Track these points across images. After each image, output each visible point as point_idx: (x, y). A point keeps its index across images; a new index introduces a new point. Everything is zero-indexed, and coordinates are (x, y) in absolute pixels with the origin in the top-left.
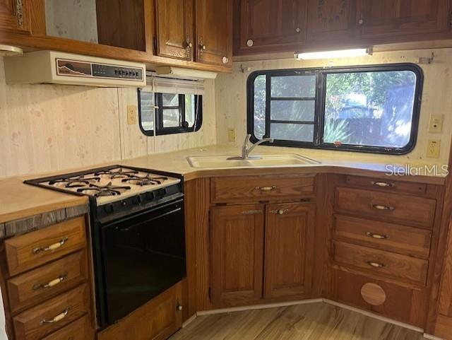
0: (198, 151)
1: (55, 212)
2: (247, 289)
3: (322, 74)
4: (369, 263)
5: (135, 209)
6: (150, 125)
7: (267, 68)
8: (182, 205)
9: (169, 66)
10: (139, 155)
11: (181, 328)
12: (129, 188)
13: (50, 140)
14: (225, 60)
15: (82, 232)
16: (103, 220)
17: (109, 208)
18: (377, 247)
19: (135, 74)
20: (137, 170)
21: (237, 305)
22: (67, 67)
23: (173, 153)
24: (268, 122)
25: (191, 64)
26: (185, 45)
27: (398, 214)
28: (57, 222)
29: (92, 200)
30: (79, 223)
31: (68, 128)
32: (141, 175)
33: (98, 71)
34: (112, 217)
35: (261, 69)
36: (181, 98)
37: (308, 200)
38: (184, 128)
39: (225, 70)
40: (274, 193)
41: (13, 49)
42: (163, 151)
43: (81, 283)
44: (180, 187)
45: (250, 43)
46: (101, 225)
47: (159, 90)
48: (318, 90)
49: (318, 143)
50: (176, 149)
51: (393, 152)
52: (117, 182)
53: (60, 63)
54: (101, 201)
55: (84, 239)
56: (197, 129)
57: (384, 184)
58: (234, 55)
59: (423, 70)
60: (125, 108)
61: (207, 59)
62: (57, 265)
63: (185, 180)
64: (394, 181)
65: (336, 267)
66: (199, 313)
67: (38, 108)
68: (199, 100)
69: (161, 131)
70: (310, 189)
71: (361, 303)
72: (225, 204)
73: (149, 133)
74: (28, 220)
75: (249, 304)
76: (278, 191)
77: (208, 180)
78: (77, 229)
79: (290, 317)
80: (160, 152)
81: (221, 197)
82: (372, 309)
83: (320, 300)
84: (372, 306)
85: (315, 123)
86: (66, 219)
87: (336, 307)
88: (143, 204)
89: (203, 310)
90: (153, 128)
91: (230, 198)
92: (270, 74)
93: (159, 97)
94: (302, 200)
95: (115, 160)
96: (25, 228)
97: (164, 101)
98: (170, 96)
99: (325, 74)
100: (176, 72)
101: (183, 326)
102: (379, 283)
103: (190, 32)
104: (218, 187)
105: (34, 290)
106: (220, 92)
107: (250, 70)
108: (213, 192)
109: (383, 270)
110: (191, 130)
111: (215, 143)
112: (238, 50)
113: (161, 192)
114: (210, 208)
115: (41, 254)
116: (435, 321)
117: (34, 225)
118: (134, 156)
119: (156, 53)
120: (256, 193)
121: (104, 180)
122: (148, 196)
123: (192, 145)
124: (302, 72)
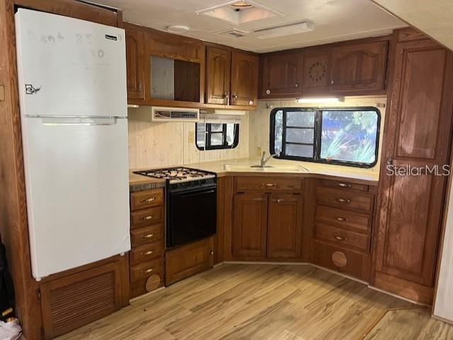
0: (232, 161)
1: (151, 184)
2: (256, 249)
3: (319, 112)
4: (335, 237)
5: (188, 188)
6: (202, 143)
7: (283, 106)
8: (215, 189)
9: (214, 109)
10: (194, 162)
11: (212, 267)
12: (185, 177)
13: (146, 151)
14: (251, 103)
15: (162, 196)
16: (172, 191)
17: (175, 186)
18: (341, 227)
19: (193, 115)
20: (191, 170)
21: (250, 260)
22: (160, 114)
23: (217, 162)
24: (284, 143)
25: (228, 106)
26: (224, 96)
27: (353, 205)
28: (151, 189)
29: (168, 181)
30: (161, 191)
31: (155, 144)
32: (193, 172)
33: (175, 115)
34: (176, 190)
35: (279, 106)
36: (225, 126)
37: (298, 194)
38: (225, 146)
39: (252, 108)
40: (275, 188)
41: (135, 106)
42: (210, 160)
43: (160, 223)
44: (215, 179)
45: (268, 92)
46: (171, 193)
47: (209, 122)
48: (316, 122)
49: (317, 159)
50: (219, 159)
51: (364, 166)
52: (180, 175)
53: (156, 112)
54: (172, 182)
55: (163, 200)
56: (234, 147)
57: (343, 185)
58: (259, 98)
59: (381, 111)
60: (187, 133)
61: (238, 104)
62: (150, 210)
63: (218, 176)
64: (350, 183)
65: (317, 241)
66: (225, 262)
67: (141, 133)
68: (237, 127)
69: (209, 147)
70: (299, 187)
71: (331, 265)
72: (243, 193)
73: (201, 149)
74: (140, 186)
75: (257, 260)
76: (277, 187)
77: (234, 178)
78: (160, 193)
79: (282, 270)
80: (208, 160)
81: (240, 188)
82: (339, 269)
83: (307, 264)
84: (339, 268)
85: (314, 144)
86: (156, 188)
87: (317, 269)
88: (193, 186)
89: (227, 261)
90: (204, 146)
91: (247, 190)
92: (285, 110)
93: (209, 126)
94: (294, 194)
95: (180, 164)
96: (139, 189)
97: (212, 127)
98: (218, 125)
99: (321, 111)
100: (217, 112)
101: (214, 267)
102: (343, 251)
103: (227, 88)
104: (239, 182)
105: (140, 219)
106: (252, 121)
107: (272, 107)
108: (236, 186)
109: (344, 242)
110: (230, 147)
111: (248, 156)
112: (261, 96)
113: (204, 181)
114: (234, 195)
115: (144, 203)
116: (375, 277)
117: (142, 188)
118: (191, 162)
119: (206, 102)
120: (263, 188)
121: (173, 174)
122: (196, 182)
123: (230, 158)
124: (306, 109)
